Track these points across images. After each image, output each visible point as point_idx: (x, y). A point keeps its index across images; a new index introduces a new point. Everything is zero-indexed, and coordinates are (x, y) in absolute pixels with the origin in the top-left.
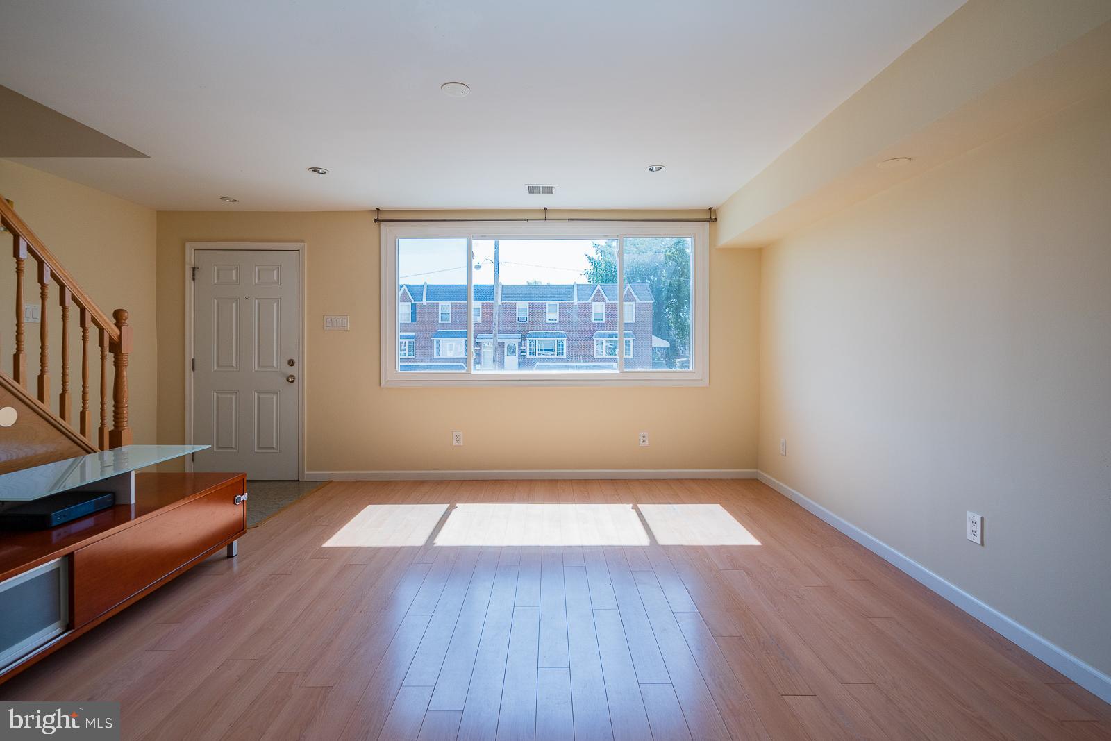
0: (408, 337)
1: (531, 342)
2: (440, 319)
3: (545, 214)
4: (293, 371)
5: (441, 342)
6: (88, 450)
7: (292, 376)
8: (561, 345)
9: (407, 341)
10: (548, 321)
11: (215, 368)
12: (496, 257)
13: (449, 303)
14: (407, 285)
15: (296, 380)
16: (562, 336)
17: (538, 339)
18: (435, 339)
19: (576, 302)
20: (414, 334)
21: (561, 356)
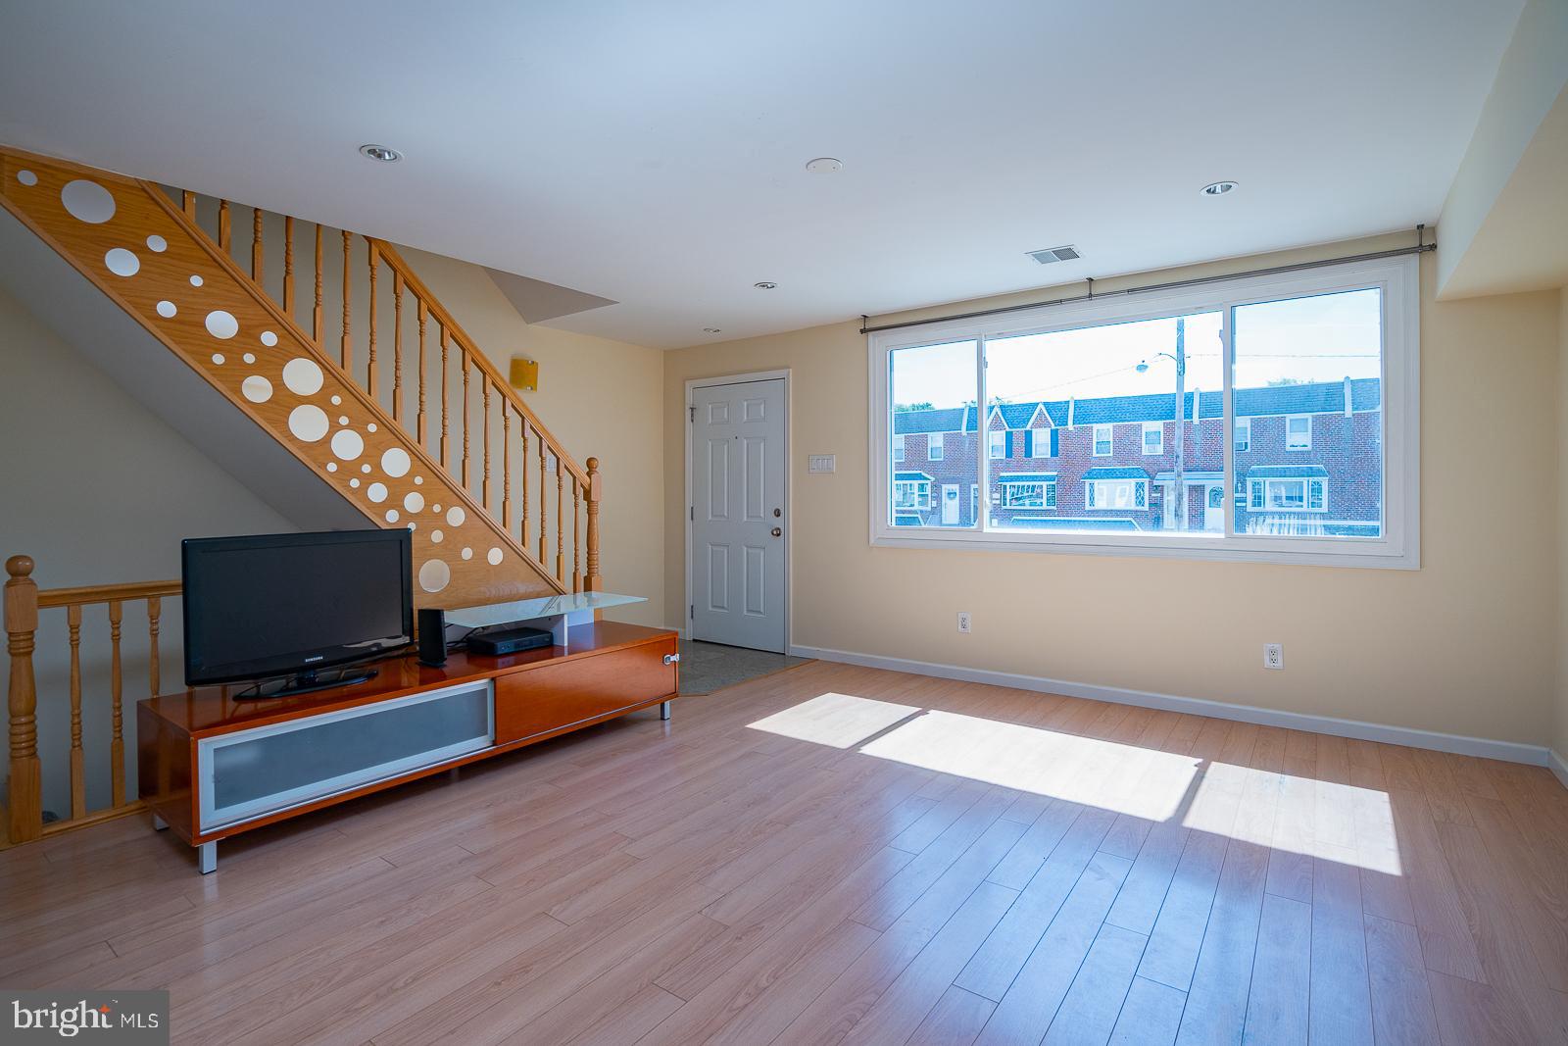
0: (1046, 478)
1: (1255, 484)
2: (1094, 451)
3: (1091, 289)
4: (778, 522)
5: (1096, 485)
6: (560, 592)
7: (779, 529)
8: (1316, 490)
9: (1044, 484)
10: (1288, 448)
11: (710, 518)
12: (1180, 348)
13: (1110, 426)
14: (1045, 404)
15: (782, 533)
16: (1319, 473)
17: (1268, 480)
18: (1088, 481)
19: (1349, 412)
20: (1055, 473)
21: (1316, 510)
